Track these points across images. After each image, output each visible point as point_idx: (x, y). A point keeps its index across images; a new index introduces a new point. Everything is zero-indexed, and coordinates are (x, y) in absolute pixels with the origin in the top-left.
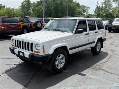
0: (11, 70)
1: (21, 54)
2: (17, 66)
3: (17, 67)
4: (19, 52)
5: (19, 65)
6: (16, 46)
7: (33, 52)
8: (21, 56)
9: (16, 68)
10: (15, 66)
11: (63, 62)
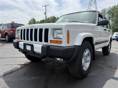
0: (13, 72)
1: (29, 48)
2: (23, 66)
3: (22, 68)
4: (25, 45)
5: (25, 65)
6: (22, 39)
7: (49, 43)
8: (28, 51)
9: (20, 69)
10: (19, 67)
11: (88, 62)
